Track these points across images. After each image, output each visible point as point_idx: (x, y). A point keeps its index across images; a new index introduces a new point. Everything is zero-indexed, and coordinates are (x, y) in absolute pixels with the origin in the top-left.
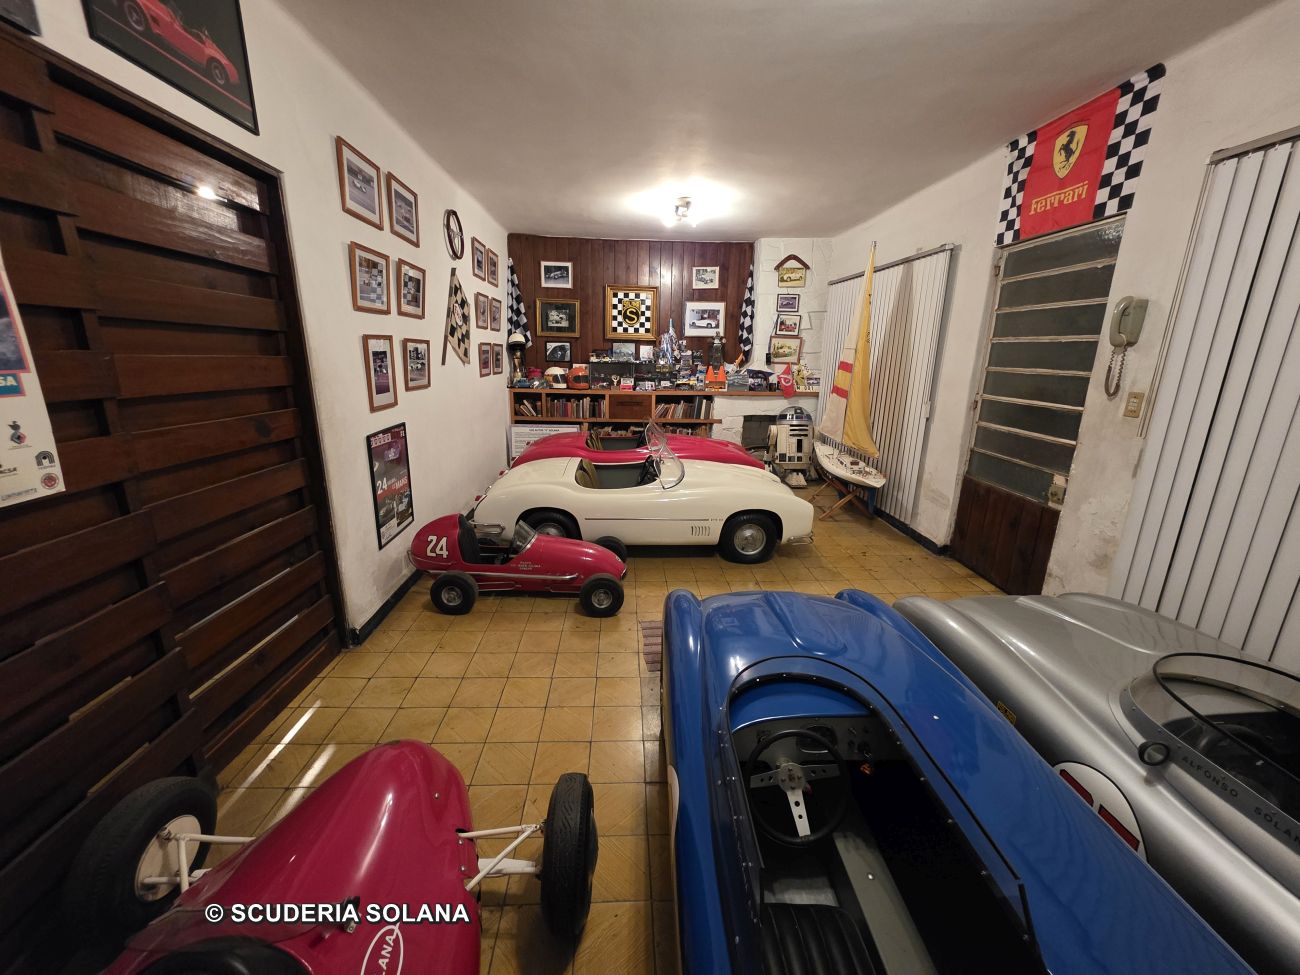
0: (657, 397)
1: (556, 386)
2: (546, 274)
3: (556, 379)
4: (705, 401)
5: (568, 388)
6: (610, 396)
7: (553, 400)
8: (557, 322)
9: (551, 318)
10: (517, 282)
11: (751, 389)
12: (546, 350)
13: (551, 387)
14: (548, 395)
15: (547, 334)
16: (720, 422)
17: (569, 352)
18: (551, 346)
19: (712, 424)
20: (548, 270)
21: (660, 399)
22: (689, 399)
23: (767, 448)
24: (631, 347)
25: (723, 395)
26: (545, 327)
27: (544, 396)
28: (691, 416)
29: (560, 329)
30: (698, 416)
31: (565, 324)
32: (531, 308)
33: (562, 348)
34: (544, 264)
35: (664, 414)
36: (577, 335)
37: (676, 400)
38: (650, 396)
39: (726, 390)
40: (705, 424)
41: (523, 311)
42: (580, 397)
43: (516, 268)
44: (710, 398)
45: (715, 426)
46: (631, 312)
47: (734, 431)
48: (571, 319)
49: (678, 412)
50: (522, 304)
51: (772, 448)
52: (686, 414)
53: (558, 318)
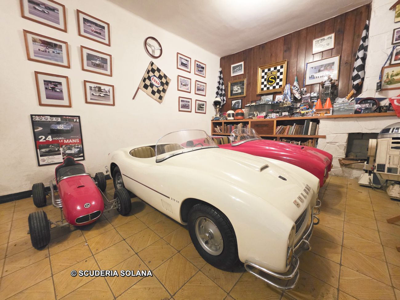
0: (277, 121)
1: (229, 118)
2: (233, 71)
3: (229, 115)
4: (311, 123)
5: (234, 119)
6: (251, 122)
7: (227, 125)
8: (236, 91)
9: (234, 89)
10: (222, 77)
11: (357, 112)
12: (232, 104)
13: (227, 119)
14: (225, 123)
15: (232, 97)
16: (324, 137)
17: (241, 104)
18: (234, 102)
19: (318, 139)
20: (234, 68)
21: (279, 123)
22: (300, 122)
23: (367, 160)
24: (270, 97)
25: (328, 118)
26: (232, 94)
27: (223, 123)
28: (301, 133)
29: (237, 94)
30: (306, 133)
31: (240, 91)
32: (227, 87)
33: (238, 103)
34: (232, 66)
35: (283, 131)
36: (245, 95)
37: (291, 123)
38: (273, 121)
39: (331, 114)
40: (312, 139)
41: (224, 88)
42: (237, 123)
43: (222, 71)
44: (316, 121)
45: (319, 140)
46: (272, 78)
47: (337, 144)
48: (242, 89)
49: (291, 131)
50: (223, 86)
51: (371, 159)
52: (297, 132)
53: (237, 89)
